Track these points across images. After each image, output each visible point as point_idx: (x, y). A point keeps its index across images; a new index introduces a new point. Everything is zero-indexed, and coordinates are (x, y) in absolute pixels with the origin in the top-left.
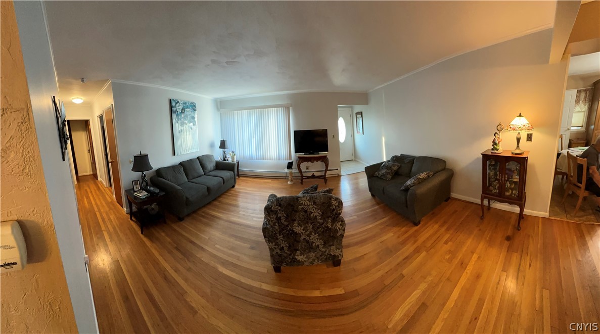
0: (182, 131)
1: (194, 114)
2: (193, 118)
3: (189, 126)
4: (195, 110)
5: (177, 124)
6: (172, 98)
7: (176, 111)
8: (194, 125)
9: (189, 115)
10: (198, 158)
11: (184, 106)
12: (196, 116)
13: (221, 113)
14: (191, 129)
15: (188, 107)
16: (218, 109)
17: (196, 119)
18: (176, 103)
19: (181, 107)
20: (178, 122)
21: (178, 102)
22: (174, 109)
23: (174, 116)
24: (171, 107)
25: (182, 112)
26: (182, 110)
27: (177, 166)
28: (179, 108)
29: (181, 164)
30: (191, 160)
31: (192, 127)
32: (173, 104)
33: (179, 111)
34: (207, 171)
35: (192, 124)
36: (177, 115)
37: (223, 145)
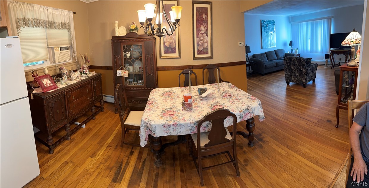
0: (266, 36)
1: (274, 26)
2: (273, 29)
3: (270, 33)
4: (274, 24)
5: (264, 32)
6: (262, 19)
7: (264, 26)
8: (273, 32)
9: (271, 27)
10: (275, 51)
11: (268, 23)
12: (275, 28)
13: (292, 25)
14: (272, 35)
15: (270, 23)
16: (290, 22)
17: (275, 30)
18: (264, 22)
19: (266, 24)
20: (264, 31)
21: (265, 21)
22: (263, 25)
23: (263, 28)
24: (261, 24)
25: (267, 26)
26: (267, 25)
27: (263, 54)
28: (265, 24)
29: (265, 53)
30: (271, 51)
31: (272, 34)
32: (262, 22)
33: (265, 25)
34: (279, 58)
35: (272, 32)
36: (264, 28)
37: (291, 44)
